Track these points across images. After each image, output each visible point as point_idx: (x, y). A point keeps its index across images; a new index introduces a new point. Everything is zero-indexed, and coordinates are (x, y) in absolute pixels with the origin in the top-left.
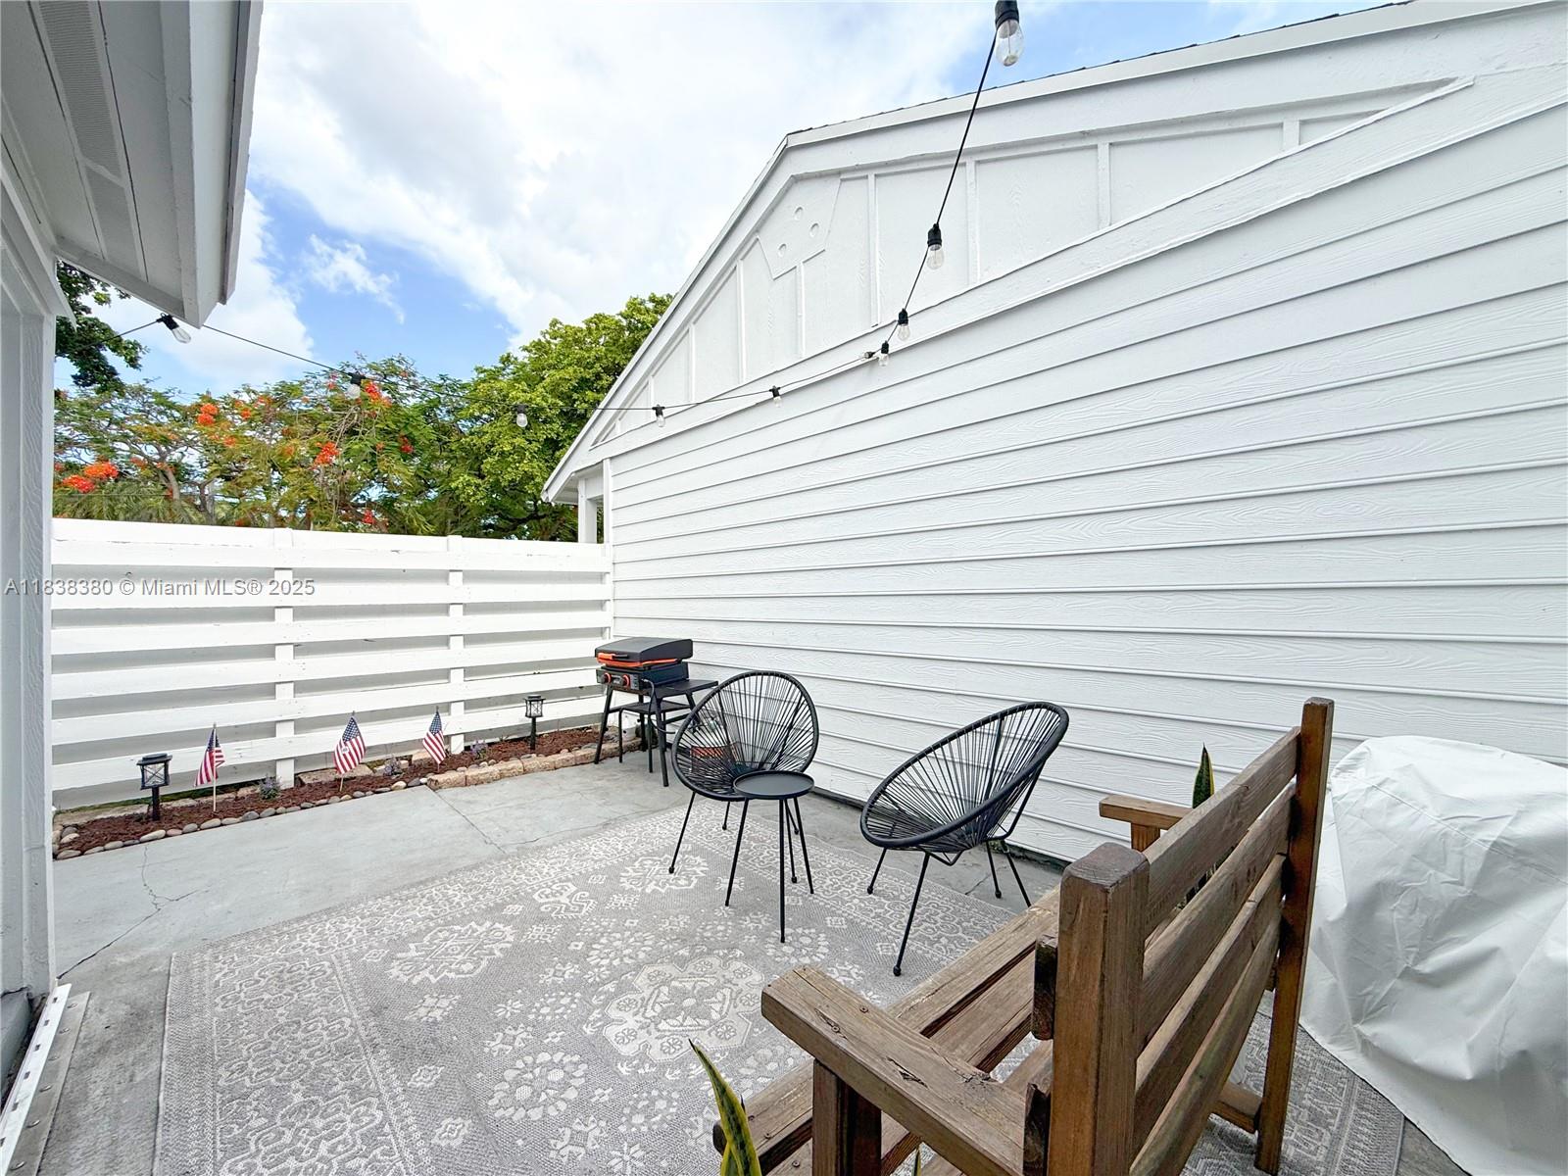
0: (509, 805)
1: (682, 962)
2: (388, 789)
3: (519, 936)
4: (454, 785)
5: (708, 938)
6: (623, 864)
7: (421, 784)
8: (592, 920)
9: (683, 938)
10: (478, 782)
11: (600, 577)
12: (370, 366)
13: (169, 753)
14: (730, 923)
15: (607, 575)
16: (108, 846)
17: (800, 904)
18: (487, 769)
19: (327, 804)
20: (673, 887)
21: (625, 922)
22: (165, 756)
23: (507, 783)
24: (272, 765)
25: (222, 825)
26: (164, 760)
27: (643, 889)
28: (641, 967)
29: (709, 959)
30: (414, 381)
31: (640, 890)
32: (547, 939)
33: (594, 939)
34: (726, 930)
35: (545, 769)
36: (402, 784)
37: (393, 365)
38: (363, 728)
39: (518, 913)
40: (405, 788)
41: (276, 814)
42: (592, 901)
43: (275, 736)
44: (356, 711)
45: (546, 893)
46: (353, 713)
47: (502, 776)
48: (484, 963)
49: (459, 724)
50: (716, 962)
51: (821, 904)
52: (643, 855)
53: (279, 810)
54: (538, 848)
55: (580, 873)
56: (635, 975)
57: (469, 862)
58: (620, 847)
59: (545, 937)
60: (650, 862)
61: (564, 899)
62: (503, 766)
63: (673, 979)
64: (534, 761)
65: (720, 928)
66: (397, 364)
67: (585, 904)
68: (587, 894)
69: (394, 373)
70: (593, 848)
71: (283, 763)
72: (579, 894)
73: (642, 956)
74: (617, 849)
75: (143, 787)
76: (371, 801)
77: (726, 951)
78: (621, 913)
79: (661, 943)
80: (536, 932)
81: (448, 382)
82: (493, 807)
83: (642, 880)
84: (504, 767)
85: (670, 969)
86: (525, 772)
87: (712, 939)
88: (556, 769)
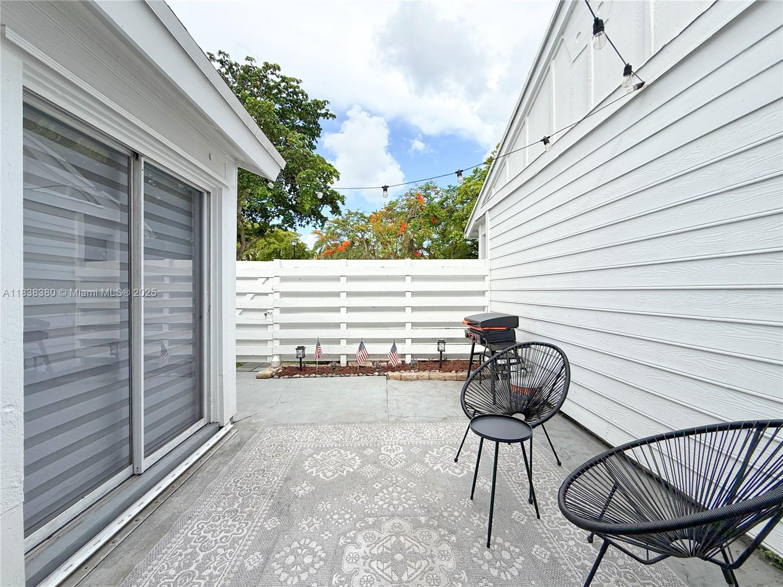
0: (409, 394)
1: (417, 525)
2: (371, 375)
3: (360, 467)
4: (395, 378)
5: (444, 517)
6: (435, 446)
7: (385, 375)
8: (395, 474)
9: (429, 510)
10: (407, 380)
11: (483, 278)
12: (419, 188)
13: (305, 346)
14: (464, 513)
15: (486, 277)
16: (285, 377)
17: (523, 523)
18: (413, 374)
19: (349, 376)
20: (450, 472)
21: (409, 483)
22: (303, 347)
23: (419, 383)
24: (339, 356)
25: (315, 377)
26: (303, 348)
27: (433, 466)
28: (394, 516)
29: (432, 533)
30: (437, 191)
31: (431, 465)
32: (369, 475)
33: (387, 486)
34: (458, 517)
35: (440, 379)
36: (377, 373)
37: (428, 185)
38: (366, 345)
39: (369, 454)
40: (378, 375)
41: (332, 377)
42: (404, 462)
43: (340, 344)
44: (363, 338)
45: (388, 448)
46: (362, 339)
47: (418, 379)
48: (337, 475)
49: (408, 350)
50: (435, 536)
51: (539, 530)
52: (449, 444)
53: (333, 375)
54: (404, 422)
55: (411, 443)
56: (387, 520)
57: (372, 419)
58: (441, 435)
59: (369, 473)
60: (450, 450)
61: (392, 456)
62: (421, 373)
63: (403, 535)
64: (437, 374)
65: (456, 514)
66: (430, 184)
67: (399, 462)
68: (405, 456)
69: (429, 189)
70: (428, 431)
71: (343, 356)
72: (402, 455)
73: (401, 508)
74: (438, 435)
75: (297, 358)
76: (364, 378)
77: (446, 533)
78: (412, 476)
79: (416, 506)
80: (369, 468)
81: (452, 188)
82: (403, 394)
83: (436, 460)
84: (419, 374)
85: (407, 526)
86: (429, 379)
87: (445, 519)
88: (445, 380)
